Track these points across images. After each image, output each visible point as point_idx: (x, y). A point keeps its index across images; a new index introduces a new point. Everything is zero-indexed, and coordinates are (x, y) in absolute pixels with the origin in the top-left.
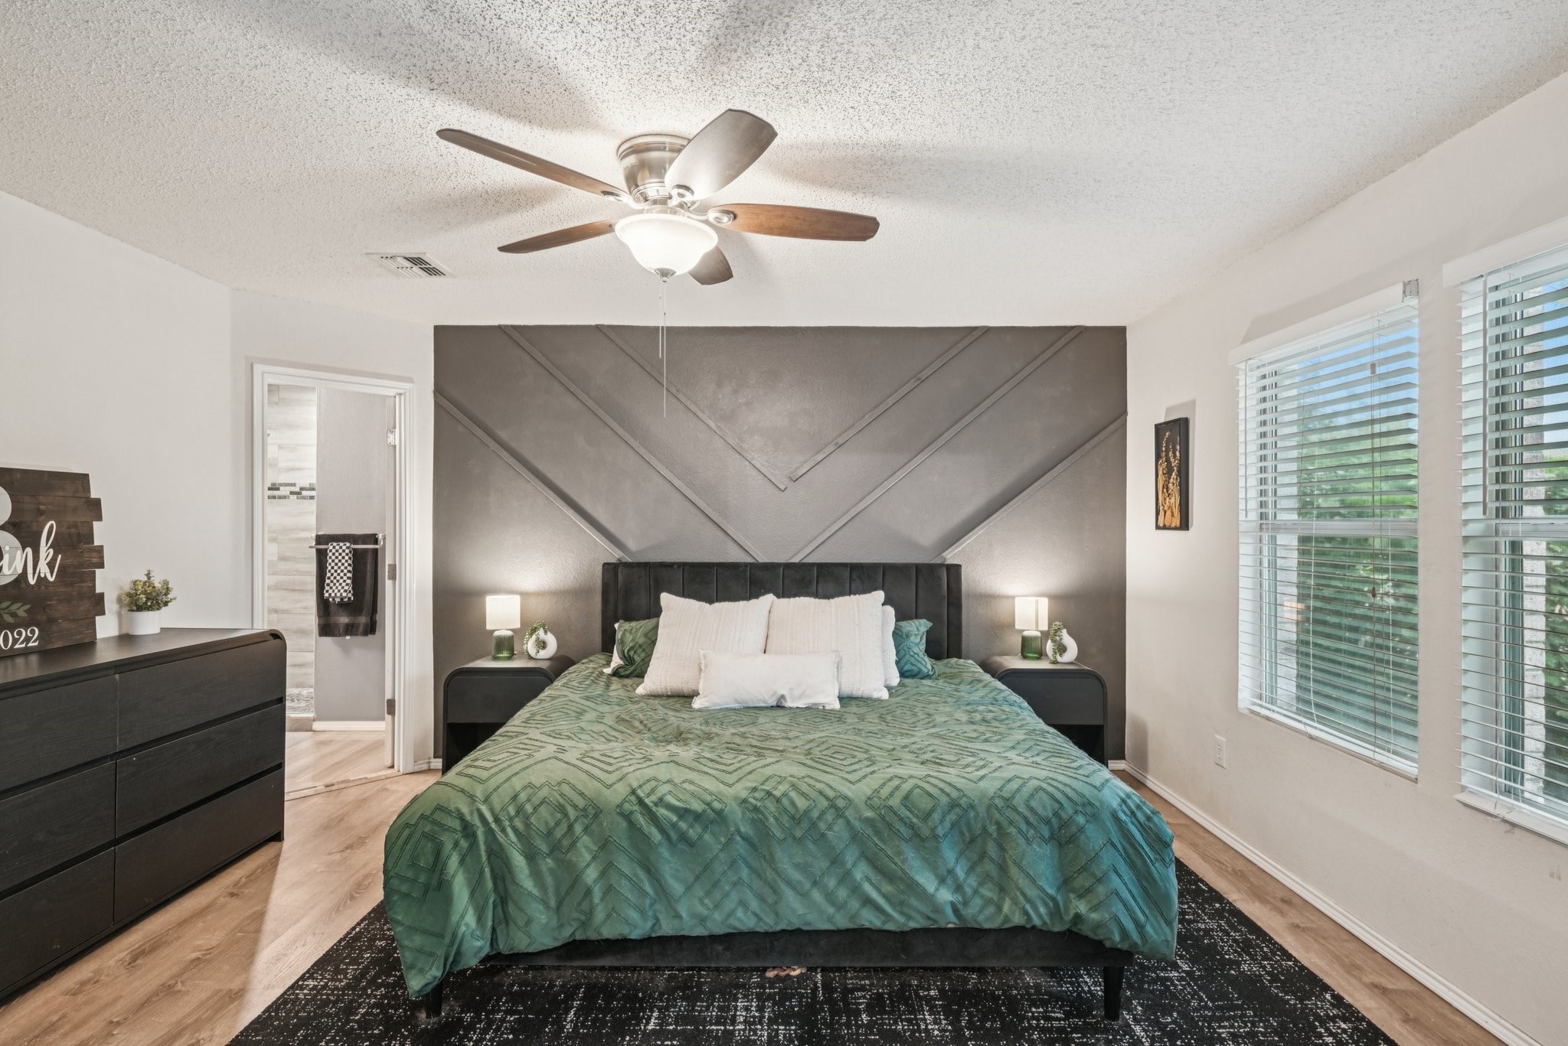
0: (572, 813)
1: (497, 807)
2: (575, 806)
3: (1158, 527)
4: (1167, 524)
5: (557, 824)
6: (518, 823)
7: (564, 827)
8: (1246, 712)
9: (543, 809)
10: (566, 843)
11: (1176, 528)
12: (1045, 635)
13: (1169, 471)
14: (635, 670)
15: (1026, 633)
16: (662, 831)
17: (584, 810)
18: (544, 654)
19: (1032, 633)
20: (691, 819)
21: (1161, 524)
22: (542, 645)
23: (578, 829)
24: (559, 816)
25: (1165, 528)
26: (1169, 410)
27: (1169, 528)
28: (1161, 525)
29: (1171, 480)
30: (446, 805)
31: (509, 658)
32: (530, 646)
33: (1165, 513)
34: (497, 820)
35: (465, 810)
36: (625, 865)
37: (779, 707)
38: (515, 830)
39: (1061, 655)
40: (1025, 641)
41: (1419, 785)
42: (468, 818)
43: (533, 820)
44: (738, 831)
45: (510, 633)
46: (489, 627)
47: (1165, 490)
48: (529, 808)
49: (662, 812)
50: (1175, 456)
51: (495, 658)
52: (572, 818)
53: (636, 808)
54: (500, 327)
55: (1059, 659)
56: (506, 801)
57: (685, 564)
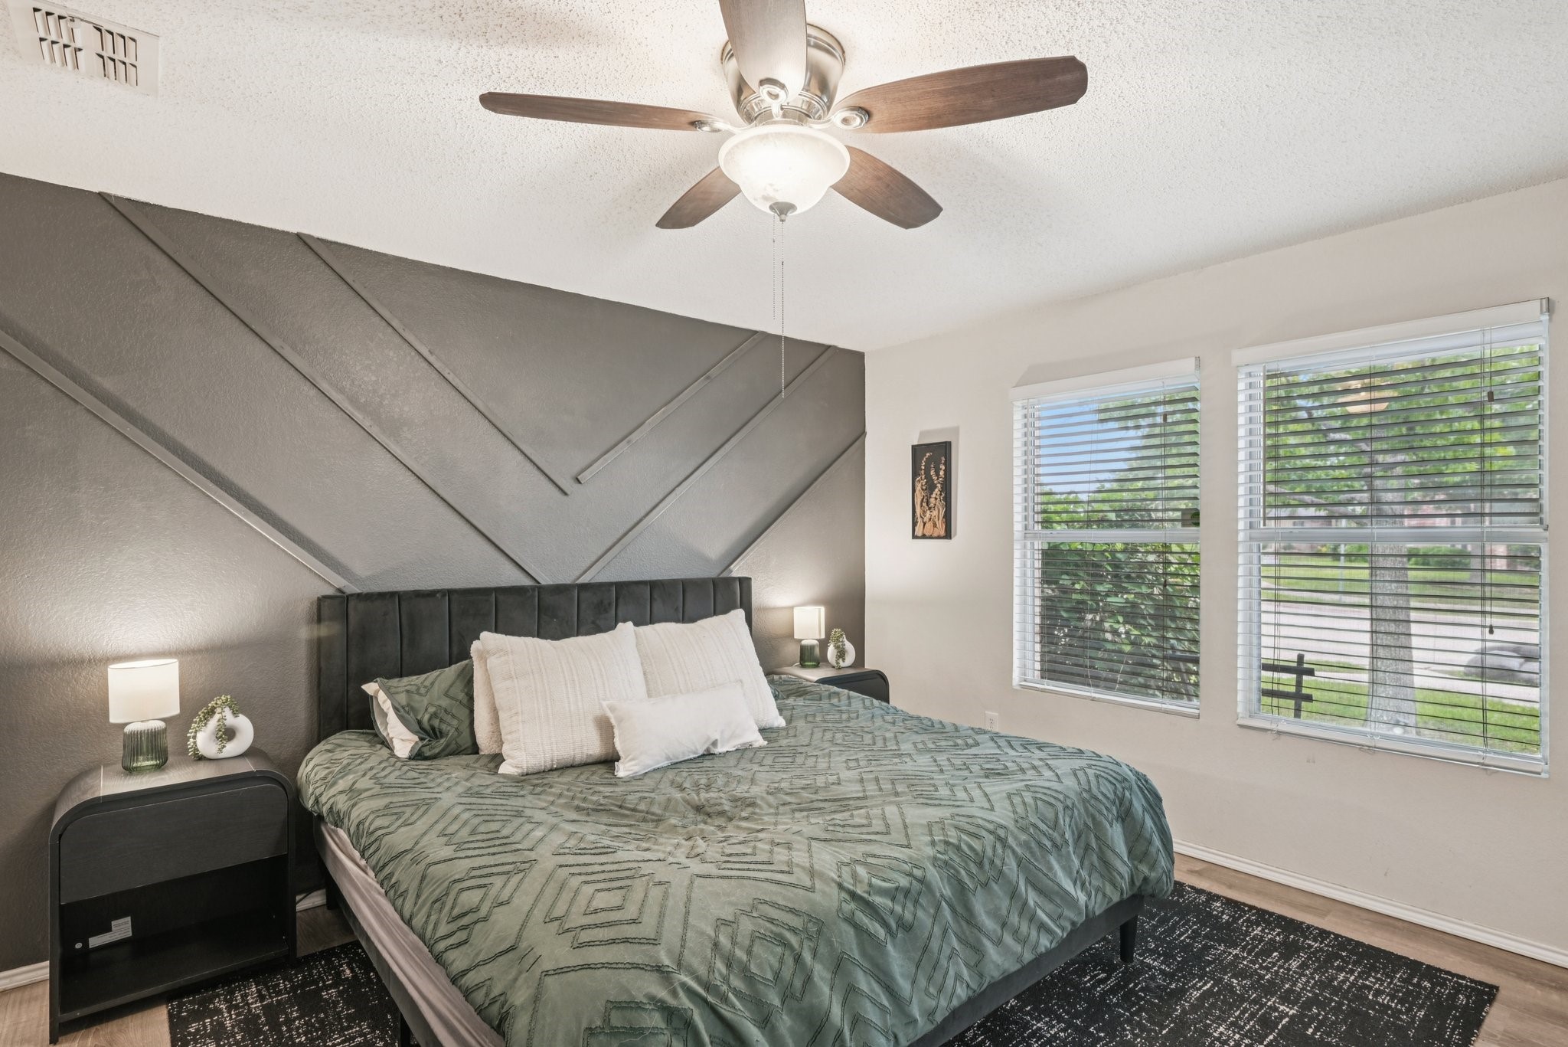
0: (793, 940)
1: (702, 971)
2: (793, 930)
3: (914, 537)
4: (927, 534)
5: (781, 961)
6: (737, 983)
7: (789, 961)
8: (1018, 688)
9: (757, 949)
10: (798, 984)
11: (939, 537)
12: (824, 644)
13: (930, 487)
14: (447, 746)
15: (803, 643)
16: (885, 924)
17: (805, 930)
18: (233, 748)
19: (810, 641)
20: (900, 897)
21: (919, 532)
22: (228, 734)
23: (807, 956)
24: (779, 950)
25: (924, 537)
26: (922, 434)
27: (931, 537)
28: (920, 535)
29: (934, 495)
30: (624, 998)
31: (160, 768)
32: (204, 740)
33: (925, 524)
34: (707, 987)
35: (662, 994)
36: (864, 983)
37: (708, 755)
38: (737, 993)
39: (844, 660)
40: (803, 649)
41: (1201, 719)
42: (672, 1002)
43: (754, 969)
44: (942, 896)
45: (161, 725)
46: (114, 719)
47: (924, 504)
48: (740, 954)
49: (878, 900)
50: (937, 475)
51: (130, 771)
52: (796, 945)
53: (853, 906)
54: (102, 196)
55: (842, 664)
56: (709, 956)
57: (450, 593)
